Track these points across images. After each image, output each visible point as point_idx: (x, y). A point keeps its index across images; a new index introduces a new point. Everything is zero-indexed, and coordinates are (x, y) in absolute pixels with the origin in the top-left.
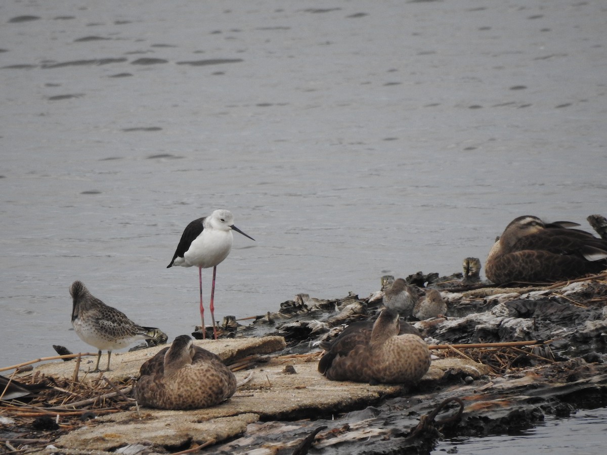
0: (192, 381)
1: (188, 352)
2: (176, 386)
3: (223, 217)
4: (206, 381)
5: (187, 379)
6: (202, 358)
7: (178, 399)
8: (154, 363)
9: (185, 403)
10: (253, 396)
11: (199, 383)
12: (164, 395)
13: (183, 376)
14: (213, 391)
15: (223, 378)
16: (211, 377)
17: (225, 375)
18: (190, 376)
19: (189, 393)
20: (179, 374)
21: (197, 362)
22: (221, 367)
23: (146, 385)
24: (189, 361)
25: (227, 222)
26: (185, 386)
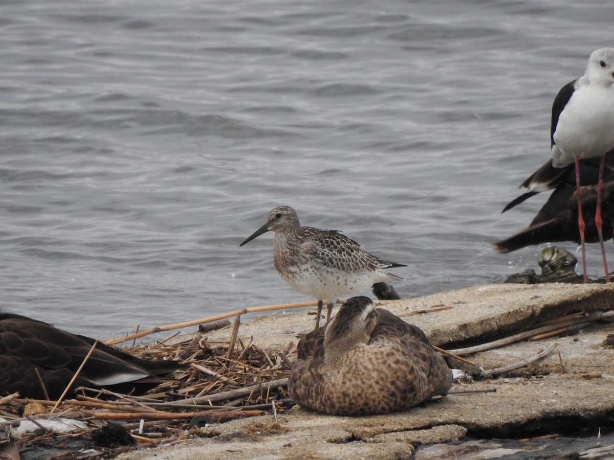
0: (365, 372)
1: (364, 324)
2: (340, 378)
3: (604, 59)
4: (386, 371)
5: (357, 367)
6: (386, 333)
7: (342, 400)
8: (312, 340)
9: (353, 406)
10: (495, 391)
11: (374, 374)
12: (322, 393)
13: (351, 362)
14: (397, 388)
15: (416, 367)
16: (394, 365)
17: (421, 361)
18: (361, 364)
19: (360, 391)
20: (344, 359)
21: (377, 340)
22: (417, 347)
23: (299, 374)
24: (362, 338)
25: (609, 66)
26: (353, 379)
